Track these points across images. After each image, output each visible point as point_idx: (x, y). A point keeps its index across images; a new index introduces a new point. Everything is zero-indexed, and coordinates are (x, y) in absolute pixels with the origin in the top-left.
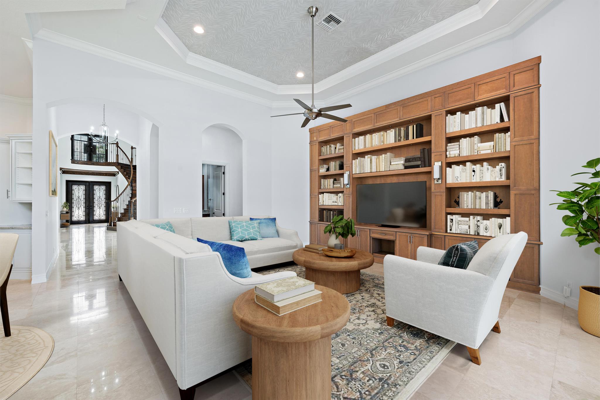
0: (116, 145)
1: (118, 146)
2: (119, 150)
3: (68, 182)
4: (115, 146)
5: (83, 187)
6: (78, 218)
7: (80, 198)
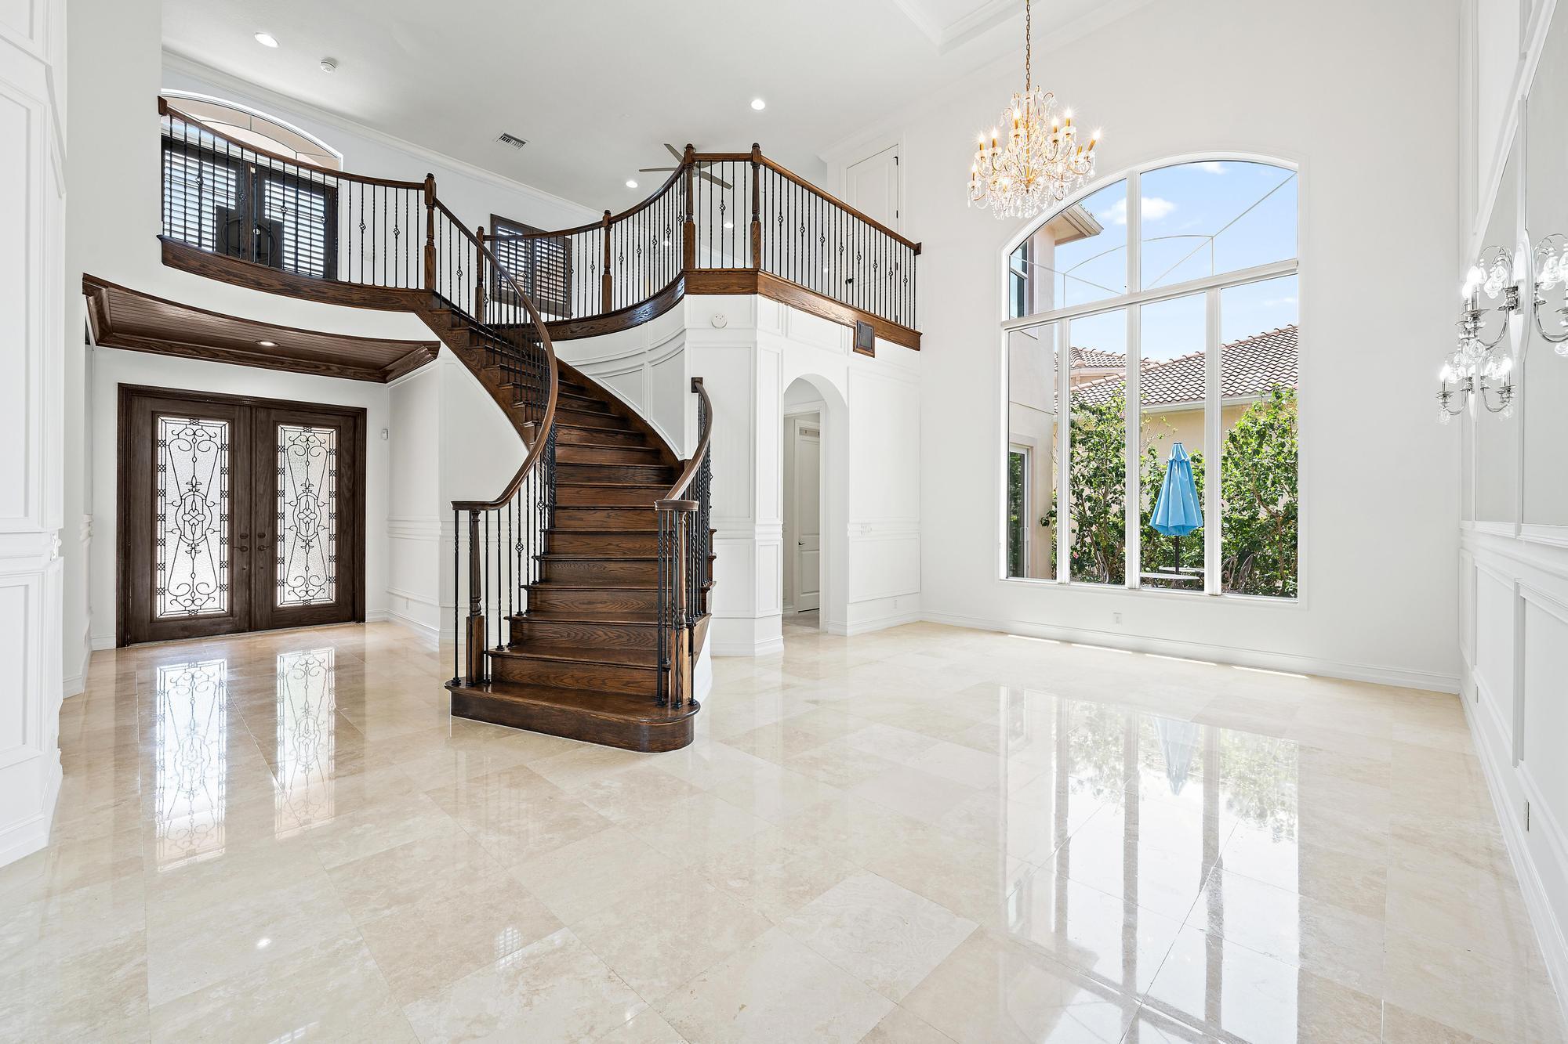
0: (422, 193)
1: (432, 202)
2: (442, 224)
3: (129, 395)
4: (416, 198)
5: (216, 431)
6: (189, 603)
7: (203, 489)
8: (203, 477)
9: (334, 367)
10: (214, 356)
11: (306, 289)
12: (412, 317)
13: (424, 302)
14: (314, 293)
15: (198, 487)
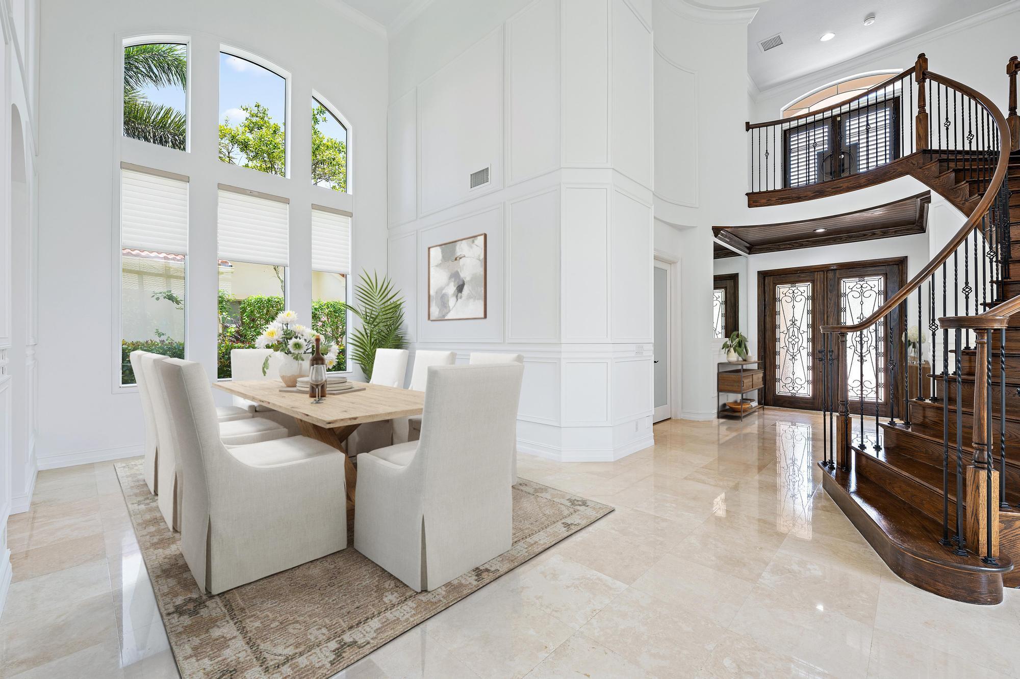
3: (763, 276)
5: (805, 291)
6: (791, 389)
7: (798, 323)
8: (798, 317)
9: (877, 231)
10: (801, 246)
11: (828, 190)
12: (908, 178)
13: (916, 163)
14: (834, 190)
15: (796, 322)
